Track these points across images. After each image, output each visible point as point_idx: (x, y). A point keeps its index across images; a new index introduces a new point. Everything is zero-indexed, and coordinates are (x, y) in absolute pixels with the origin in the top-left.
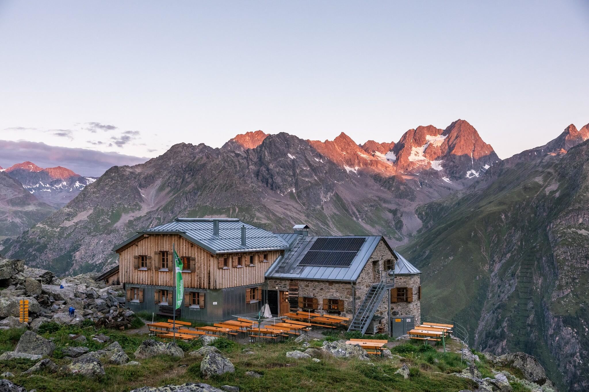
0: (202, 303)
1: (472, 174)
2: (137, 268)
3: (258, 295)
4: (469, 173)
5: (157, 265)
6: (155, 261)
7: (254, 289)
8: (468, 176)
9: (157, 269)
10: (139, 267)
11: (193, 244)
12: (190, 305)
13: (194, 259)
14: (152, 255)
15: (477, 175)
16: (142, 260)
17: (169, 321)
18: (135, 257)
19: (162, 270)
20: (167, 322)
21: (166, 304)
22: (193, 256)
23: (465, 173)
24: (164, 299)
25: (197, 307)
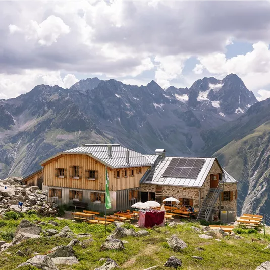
0: (103, 199)
1: (239, 111)
2: (57, 176)
3: (136, 194)
4: (237, 110)
5: (71, 174)
6: (70, 172)
7: (133, 191)
8: (236, 112)
9: (71, 177)
10: (58, 176)
11: (96, 162)
12: (94, 201)
13: (98, 172)
14: (68, 168)
15: (242, 111)
16: (60, 171)
17: (84, 211)
18: (56, 169)
19: (75, 178)
20: (83, 212)
21: (77, 200)
22: (97, 169)
23: (235, 110)
24: (76, 196)
25: (100, 202)
